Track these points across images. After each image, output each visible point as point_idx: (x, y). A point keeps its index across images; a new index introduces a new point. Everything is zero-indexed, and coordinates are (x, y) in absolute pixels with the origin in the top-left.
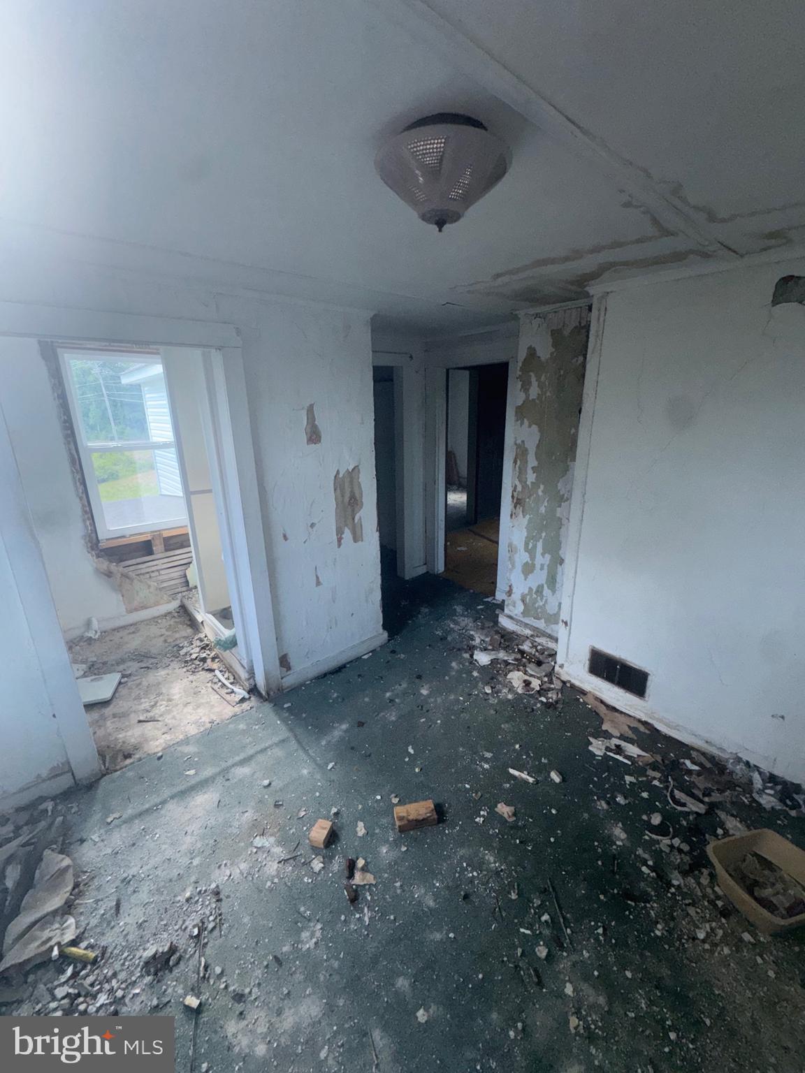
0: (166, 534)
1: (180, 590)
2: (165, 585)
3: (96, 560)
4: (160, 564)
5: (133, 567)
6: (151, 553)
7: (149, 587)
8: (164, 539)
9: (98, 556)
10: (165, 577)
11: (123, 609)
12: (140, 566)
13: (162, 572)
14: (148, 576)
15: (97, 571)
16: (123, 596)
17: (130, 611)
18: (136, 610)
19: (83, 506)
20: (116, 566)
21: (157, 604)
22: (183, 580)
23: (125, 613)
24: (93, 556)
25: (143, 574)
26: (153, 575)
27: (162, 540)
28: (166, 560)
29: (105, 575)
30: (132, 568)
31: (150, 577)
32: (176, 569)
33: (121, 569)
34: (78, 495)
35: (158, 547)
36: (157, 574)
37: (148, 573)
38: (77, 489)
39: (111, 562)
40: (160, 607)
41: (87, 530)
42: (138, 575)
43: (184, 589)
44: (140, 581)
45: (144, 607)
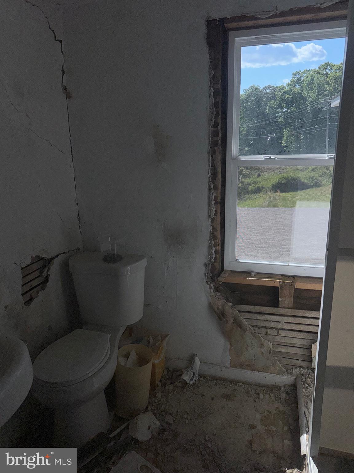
0: (299, 285)
1: (299, 363)
2: (282, 350)
3: (213, 294)
4: (283, 322)
5: (251, 314)
6: (275, 304)
7: (262, 345)
8: (296, 290)
9: (216, 290)
10: (283, 340)
11: (228, 359)
12: (259, 317)
13: (283, 333)
14: (263, 331)
15: (211, 306)
16: (231, 345)
17: (235, 365)
18: (241, 366)
19: (214, 229)
20: (232, 307)
21: (265, 369)
22: (306, 352)
23: (228, 365)
24: (211, 288)
25: (260, 327)
26: (270, 332)
27: (293, 292)
28: (291, 320)
29: (218, 315)
30: (249, 316)
31: (266, 333)
32: (302, 335)
33: (236, 312)
34: (210, 217)
35: (286, 299)
36: (275, 332)
37: (265, 327)
38: (210, 209)
39: (228, 300)
40: (267, 375)
41: (211, 258)
42: (253, 326)
43: (304, 364)
44: (254, 334)
45: (250, 367)
